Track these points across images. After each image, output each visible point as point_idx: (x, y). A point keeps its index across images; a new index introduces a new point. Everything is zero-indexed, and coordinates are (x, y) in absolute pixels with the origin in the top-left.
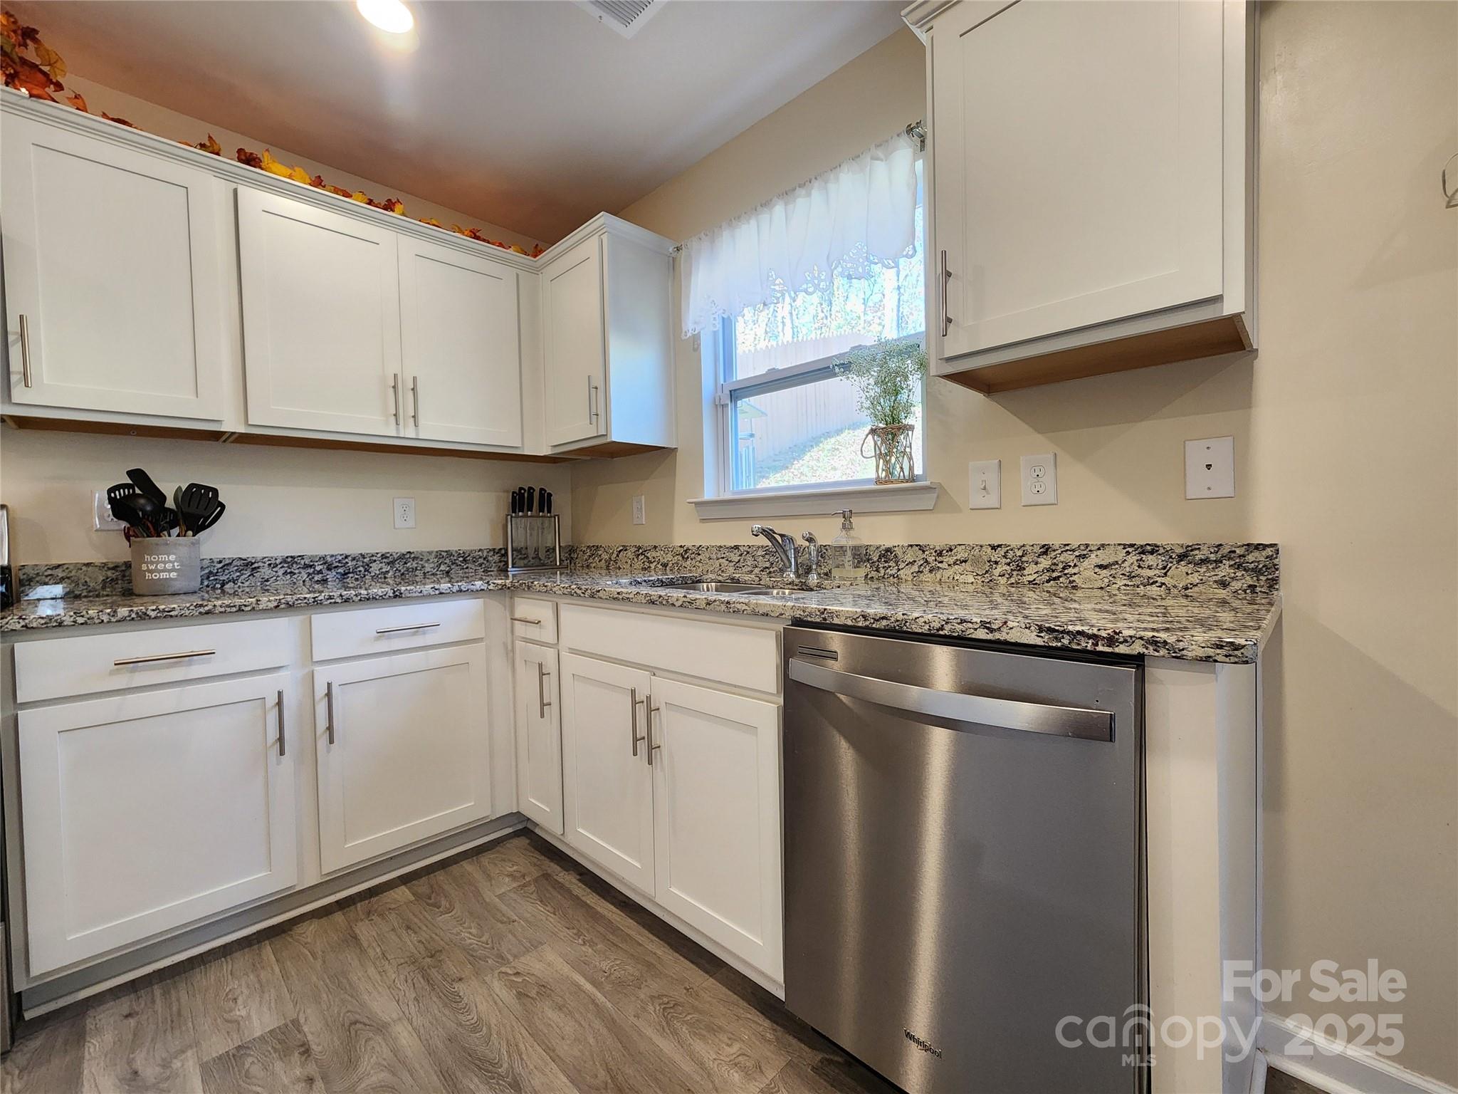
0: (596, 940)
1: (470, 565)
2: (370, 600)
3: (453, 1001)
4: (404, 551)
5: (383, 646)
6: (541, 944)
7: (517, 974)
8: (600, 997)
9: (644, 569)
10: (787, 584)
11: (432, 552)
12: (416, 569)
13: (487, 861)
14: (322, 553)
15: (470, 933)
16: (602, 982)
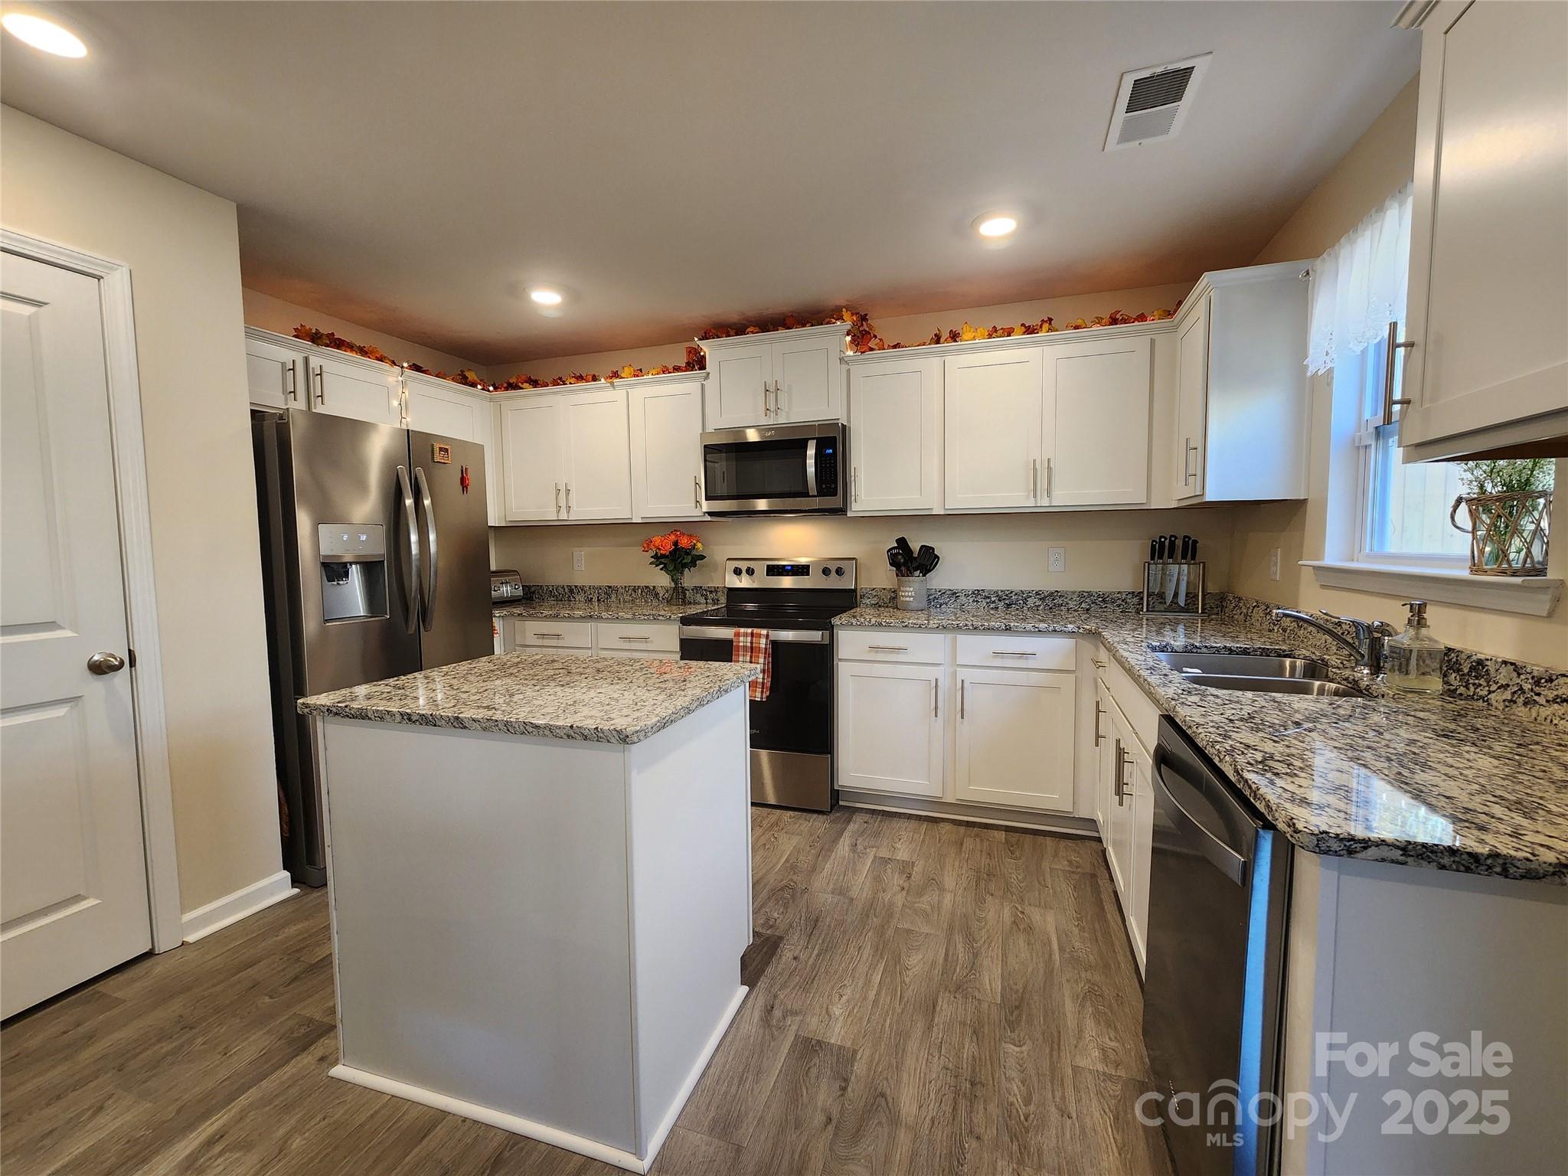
0: (1087, 929)
1: (1108, 605)
2: (990, 630)
3: (980, 901)
4: (1053, 589)
5: (998, 662)
6: (1051, 908)
7: (1023, 913)
8: (1057, 956)
9: (1270, 631)
10: (1344, 680)
11: (1075, 592)
12: (1062, 605)
13: (1064, 844)
14: (996, 589)
15: (1017, 877)
16: (1065, 951)
